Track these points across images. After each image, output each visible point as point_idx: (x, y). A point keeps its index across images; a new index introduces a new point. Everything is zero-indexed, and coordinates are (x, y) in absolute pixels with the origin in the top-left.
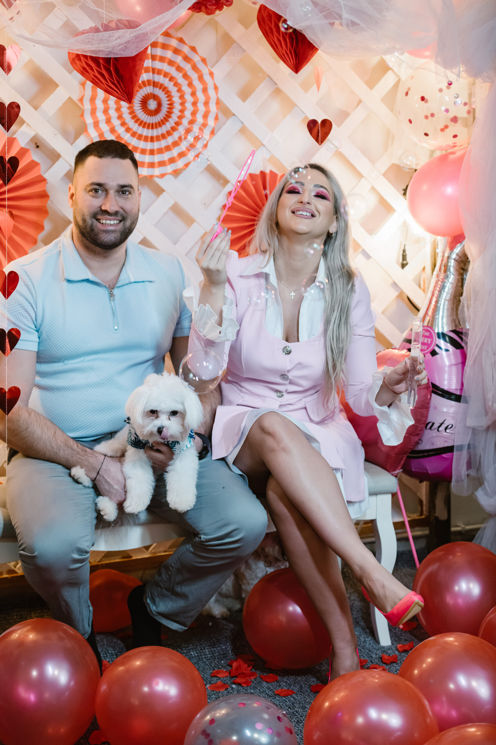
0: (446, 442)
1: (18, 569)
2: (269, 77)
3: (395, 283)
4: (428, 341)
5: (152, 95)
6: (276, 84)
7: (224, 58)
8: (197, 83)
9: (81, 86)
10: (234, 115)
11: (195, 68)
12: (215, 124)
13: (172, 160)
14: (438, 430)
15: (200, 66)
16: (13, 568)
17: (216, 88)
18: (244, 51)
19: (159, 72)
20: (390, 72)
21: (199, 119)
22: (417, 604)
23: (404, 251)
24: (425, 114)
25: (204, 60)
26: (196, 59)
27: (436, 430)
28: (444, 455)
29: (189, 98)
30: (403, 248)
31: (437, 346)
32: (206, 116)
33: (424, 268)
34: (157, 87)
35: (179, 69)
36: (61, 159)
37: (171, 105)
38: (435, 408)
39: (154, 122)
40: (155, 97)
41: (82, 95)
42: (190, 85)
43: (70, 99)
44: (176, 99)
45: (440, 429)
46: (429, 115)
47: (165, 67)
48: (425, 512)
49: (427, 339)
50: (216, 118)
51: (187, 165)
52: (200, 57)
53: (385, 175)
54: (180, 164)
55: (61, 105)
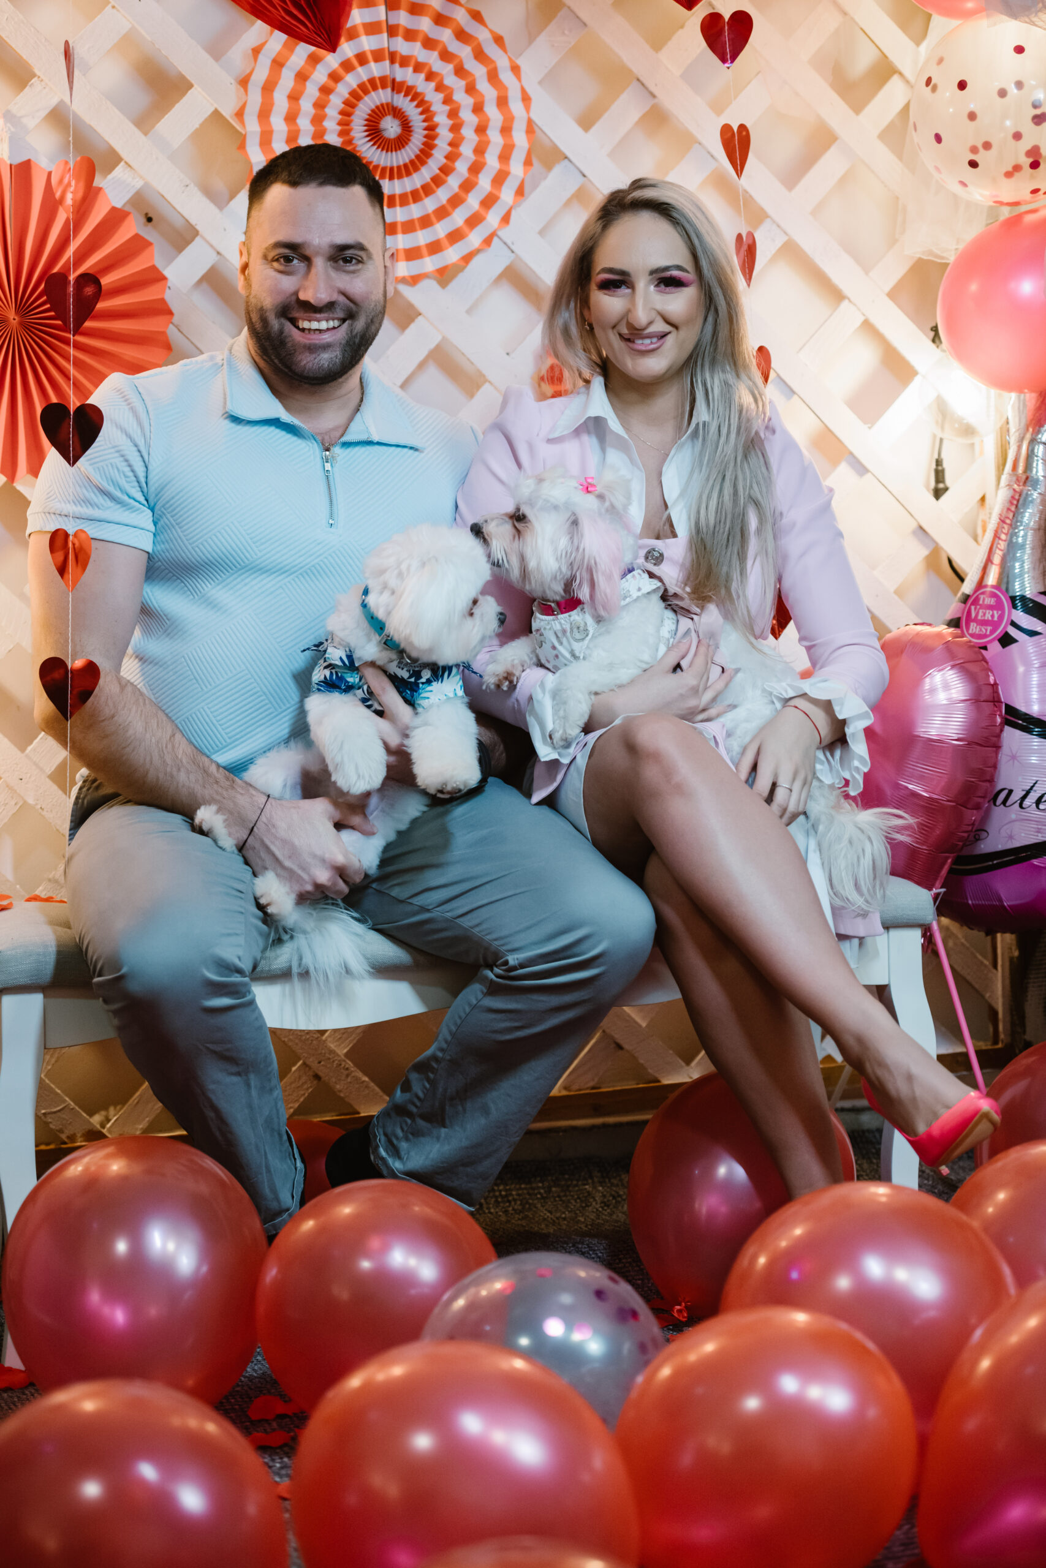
0: (1039, 831)
1: (109, 1130)
2: (638, 80)
3: (921, 528)
4: (993, 616)
5: (390, 108)
6: (654, 96)
7: (542, 39)
8: (484, 86)
9: (239, 86)
10: (566, 158)
11: (480, 55)
12: (525, 173)
13: (435, 248)
14: (1021, 806)
15: (492, 50)
16: (98, 1126)
17: (526, 99)
18: (585, 25)
19: (405, 62)
20: (895, 78)
21: (492, 161)
22: (986, 1115)
23: (939, 462)
24: (971, 143)
25: (499, 40)
26: (483, 35)
27: (1017, 805)
28: (1035, 862)
29: (468, 117)
30: (936, 456)
31: (1014, 624)
32: (505, 156)
33: (983, 499)
34: (399, 92)
35: (446, 56)
36: (198, 239)
37: (431, 129)
38: (1014, 757)
39: (395, 165)
40: (397, 113)
41: (241, 104)
42: (471, 89)
43: (216, 113)
44: (442, 119)
45: (1027, 802)
46: (980, 146)
47: (415, 50)
48: (1002, 1036)
49: (991, 612)
50: (528, 163)
51: (467, 258)
52: (491, 31)
53: (892, 295)
54: (452, 255)
55: (197, 126)
